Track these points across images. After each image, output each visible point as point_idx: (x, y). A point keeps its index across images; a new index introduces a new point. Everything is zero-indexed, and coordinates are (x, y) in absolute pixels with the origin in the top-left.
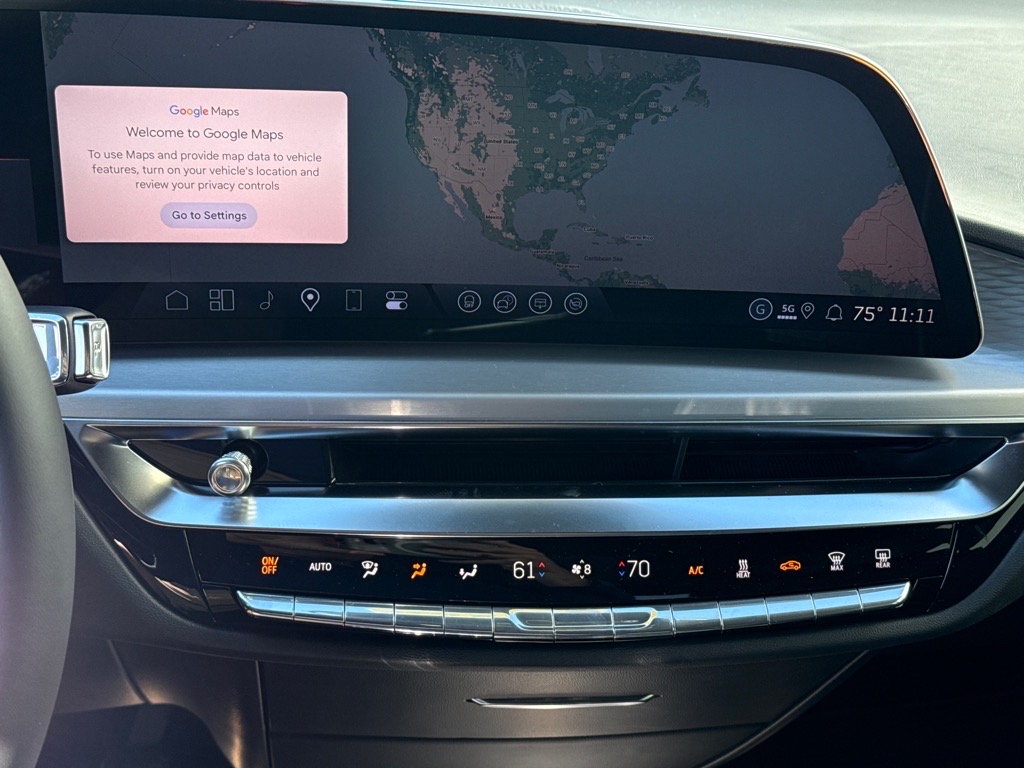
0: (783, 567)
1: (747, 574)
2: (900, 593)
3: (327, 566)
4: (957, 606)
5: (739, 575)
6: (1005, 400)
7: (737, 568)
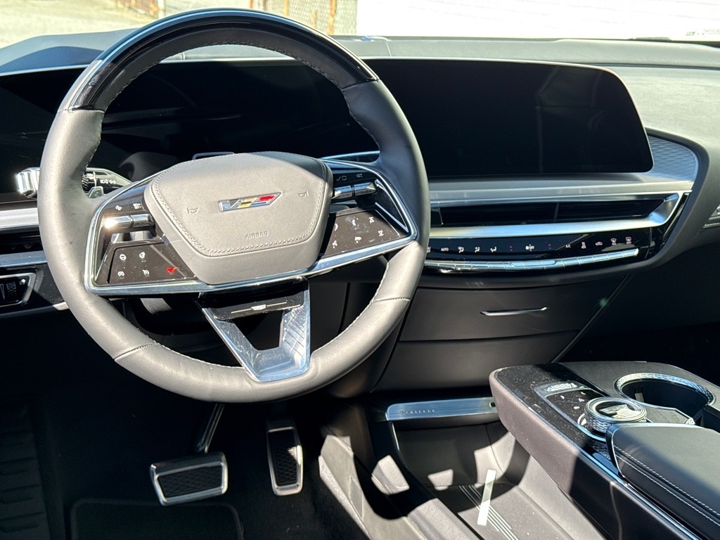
0: (597, 244)
1: (585, 247)
2: (636, 252)
3: (442, 250)
4: (654, 257)
5: (582, 247)
6: (663, 186)
7: (582, 245)
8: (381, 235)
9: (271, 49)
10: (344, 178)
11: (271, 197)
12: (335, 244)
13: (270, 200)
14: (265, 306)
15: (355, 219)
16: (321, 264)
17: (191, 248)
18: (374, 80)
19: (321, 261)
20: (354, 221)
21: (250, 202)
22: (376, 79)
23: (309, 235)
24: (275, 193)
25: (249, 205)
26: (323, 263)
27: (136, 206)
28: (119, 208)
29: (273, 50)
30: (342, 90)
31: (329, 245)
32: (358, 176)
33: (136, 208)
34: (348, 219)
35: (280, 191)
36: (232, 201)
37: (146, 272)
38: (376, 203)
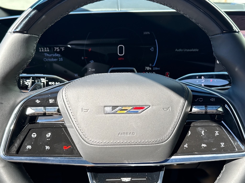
8: (222, 146)
9: (162, 4)
10: (201, 100)
11: (143, 108)
12: (186, 146)
13: (141, 110)
14: (130, 178)
15: (205, 131)
16: (172, 159)
17: (79, 136)
18: (236, 32)
19: (173, 157)
20: (203, 132)
21: (127, 110)
22: (237, 31)
23: (166, 139)
24: (146, 106)
25: (125, 112)
26: (174, 159)
27: (51, 101)
28: (38, 101)
29: (164, 5)
30: (210, 37)
31: (182, 146)
32: (212, 100)
33: (51, 102)
34: (199, 129)
35: (150, 105)
36: (114, 107)
37: (47, 148)
38: (222, 122)
